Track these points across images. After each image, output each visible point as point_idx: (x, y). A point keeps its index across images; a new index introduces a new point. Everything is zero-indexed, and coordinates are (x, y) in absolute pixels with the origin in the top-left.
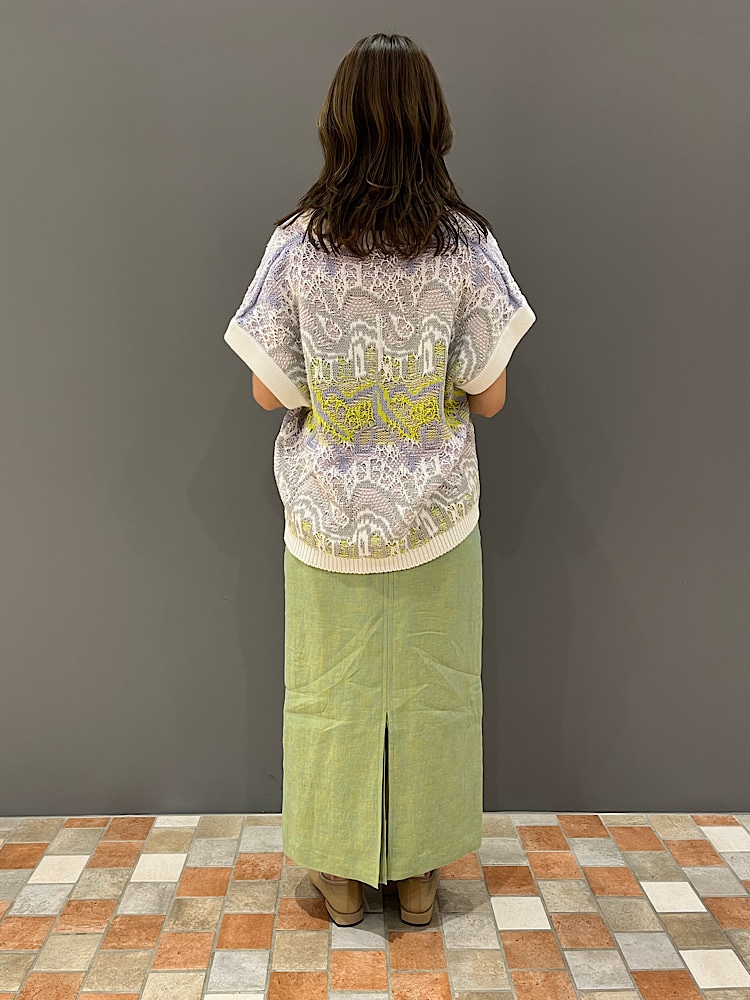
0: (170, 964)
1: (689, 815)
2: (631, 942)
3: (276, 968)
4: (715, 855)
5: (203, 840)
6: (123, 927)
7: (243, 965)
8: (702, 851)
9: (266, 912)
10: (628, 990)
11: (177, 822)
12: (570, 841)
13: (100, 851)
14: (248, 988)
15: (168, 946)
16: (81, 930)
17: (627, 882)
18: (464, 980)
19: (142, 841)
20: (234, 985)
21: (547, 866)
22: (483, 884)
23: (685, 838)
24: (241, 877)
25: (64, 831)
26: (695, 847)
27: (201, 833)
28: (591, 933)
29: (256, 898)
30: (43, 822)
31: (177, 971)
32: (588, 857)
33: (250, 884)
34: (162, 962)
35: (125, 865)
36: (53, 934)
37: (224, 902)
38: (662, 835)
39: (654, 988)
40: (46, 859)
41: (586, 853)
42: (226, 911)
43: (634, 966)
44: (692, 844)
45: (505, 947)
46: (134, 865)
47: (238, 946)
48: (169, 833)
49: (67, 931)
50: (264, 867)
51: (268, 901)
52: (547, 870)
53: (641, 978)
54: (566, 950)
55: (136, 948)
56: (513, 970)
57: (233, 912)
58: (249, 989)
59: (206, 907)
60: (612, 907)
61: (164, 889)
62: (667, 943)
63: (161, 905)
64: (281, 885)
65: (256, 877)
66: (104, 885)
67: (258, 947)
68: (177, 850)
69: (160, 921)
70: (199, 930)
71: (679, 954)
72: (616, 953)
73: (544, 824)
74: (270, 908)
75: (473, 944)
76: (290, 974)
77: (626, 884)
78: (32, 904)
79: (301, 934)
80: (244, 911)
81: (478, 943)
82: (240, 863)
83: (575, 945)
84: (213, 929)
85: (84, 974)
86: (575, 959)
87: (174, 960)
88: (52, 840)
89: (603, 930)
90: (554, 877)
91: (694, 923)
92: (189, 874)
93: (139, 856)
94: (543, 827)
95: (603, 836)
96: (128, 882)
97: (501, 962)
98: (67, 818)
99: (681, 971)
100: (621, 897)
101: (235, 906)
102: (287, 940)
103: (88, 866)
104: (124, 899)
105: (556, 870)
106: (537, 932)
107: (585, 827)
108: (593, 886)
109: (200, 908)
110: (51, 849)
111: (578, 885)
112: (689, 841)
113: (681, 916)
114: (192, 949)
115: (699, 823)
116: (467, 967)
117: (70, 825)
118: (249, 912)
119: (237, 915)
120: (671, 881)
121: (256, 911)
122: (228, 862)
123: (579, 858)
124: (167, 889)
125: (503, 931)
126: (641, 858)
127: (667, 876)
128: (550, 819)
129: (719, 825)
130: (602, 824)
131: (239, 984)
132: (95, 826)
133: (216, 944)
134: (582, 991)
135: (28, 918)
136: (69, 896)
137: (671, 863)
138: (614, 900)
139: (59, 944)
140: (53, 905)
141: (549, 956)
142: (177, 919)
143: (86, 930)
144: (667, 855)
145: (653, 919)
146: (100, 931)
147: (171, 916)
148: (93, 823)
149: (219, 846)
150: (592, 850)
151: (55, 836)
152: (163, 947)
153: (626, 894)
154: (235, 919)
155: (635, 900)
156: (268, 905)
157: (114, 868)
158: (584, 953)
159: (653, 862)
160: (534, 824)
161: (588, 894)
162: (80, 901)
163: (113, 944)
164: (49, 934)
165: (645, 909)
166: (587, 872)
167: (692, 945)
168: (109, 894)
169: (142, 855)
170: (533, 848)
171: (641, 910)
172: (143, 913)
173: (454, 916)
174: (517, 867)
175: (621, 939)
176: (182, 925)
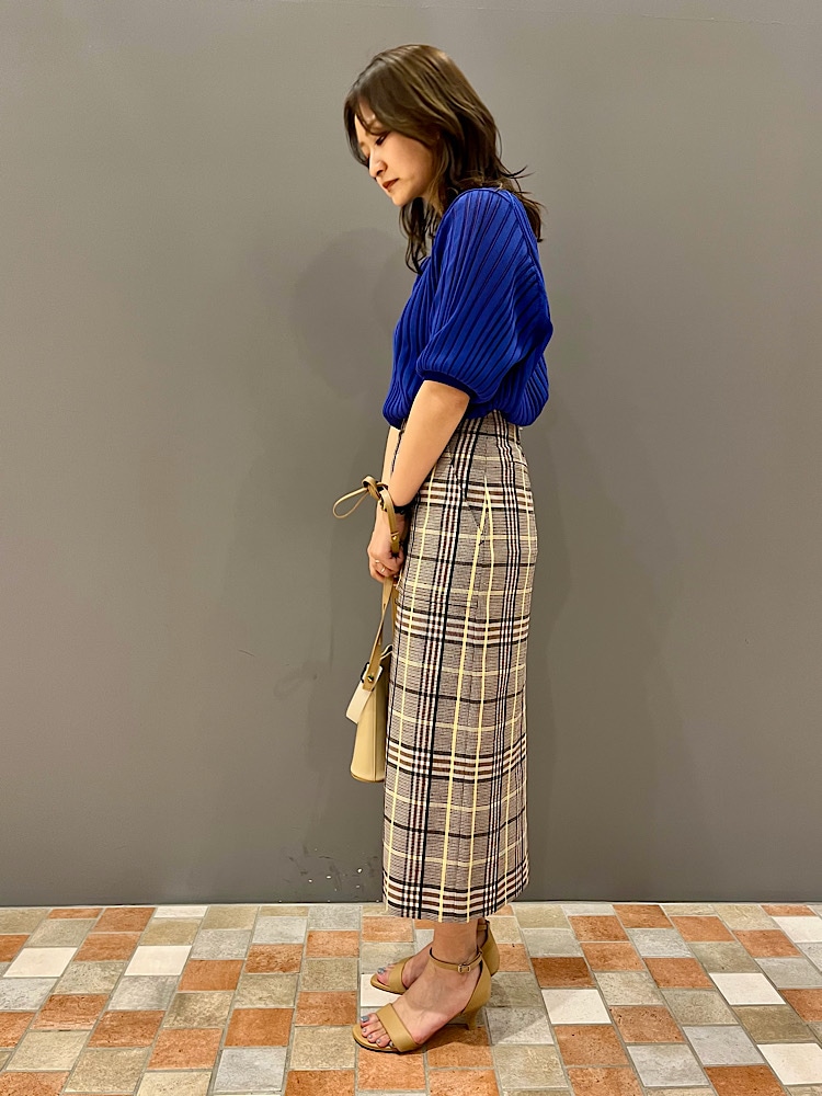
0: (169, 1063)
1: (759, 905)
2: (702, 1036)
3: (295, 1066)
4: (791, 945)
5: (211, 931)
6: (114, 1023)
7: (256, 1064)
8: (777, 943)
9: (284, 1007)
10: (702, 1087)
11: (181, 912)
12: (629, 931)
13: (89, 943)
14: (260, 1088)
15: (168, 1044)
16: (66, 1026)
17: (695, 973)
18: (514, 1077)
19: (139, 933)
20: (246, 1085)
21: (604, 957)
22: (533, 976)
23: (756, 928)
24: (253, 969)
25: (47, 920)
26: (767, 937)
27: (207, 924)
28: (657, 1027)
29: (272, 991)
30: (23, 913)
31: (176, 1071)
32: (649, 948)
33: (264, 977)
34: (160, 1060)
35: (118, 957)
36: (32, 1031)
37: (234, 997)
38: (730, 925)
39: (732, 1085)
40: (25, 951)
41: (652, 943)
42: (237, 1006)
43: (707, 1061)
44: (764, 934)
45: (560, 1042)
46: (129, 958)
47: (251, 1043)
48: (171, 924)
49: (52, 1028)
50: (281, 959)
51: (285, 996)
52: (605, 961)
53: (715, 1074)
54: (630, 1044)
55: (130, 1045)
56: (568, 1067)
57: (245, 1007)
58: (262, 1089)
59: (213, 1002)
60: (680, 999)
61: (164, 983)
62: (743, 1037)
63: (161, 1001)
64: (301, 979)
65: (272, 969)
66: (93, 980)
67: (273, 1043)
68: (180, 942)
69: (159, 1017)
70: (205, 1026)
71: (757, 1049)
72: (686, 1047)
73: (599, 914)
74: (287, 1002)
75: (523, 1039)
76: (311, 1073)
77: (693, 975)
78: (8, 999)
79: (324, 1030)
80: (258, 1006)
81: (529, 1038)
82: (253, 955)
83: (640, 1040)
84: (221, 1025)
85: (67, 1074)
86: (640, 1055)
87: (174, 1059)
88: (33, 931)
89: (671, 1024)
90: (612, 968)
91: (772, 1016)
92: (193, 966)
93: (135, 948)
94: (598, 917)
95: (665, 926)
96: (121, 976)
97: (555, 1058)
98: (52, 908)
99: (761, 1067)
100: (688, 990)
101: (247, 1001)
102: (308, 1036)
103: (74, 959)
104: (116, 994)
105: (614, 962)
106: (596, 1027)
107: (645, 917)
108: (657, 977)
109: (206, 1003)
110: (32, 941)
111: (641, 978)
112: (761, 931)
113: (756, 1008)
114: (196, 1046)
115: (771, 913)
116: (517, 1063)
117: (55, 915)
118: (263, 1006)
119: (249, 1009)
120: (743, 972)
121: (272, 1006)
122: (240, 954)
123: (640, 948)
124: (168, 983)
125: (558, 1025)
126: (709, 948)
127: (740, 967)
128: (606, 909)
129: (792, 915)
130: (663, 914)
131: (251, 1084)
132: (84, 917)
133: (224, 1041)
134: (650, 1088)
135: (3, 1013)
136: (52, 990)
137: (743, 954)
138: (681, 993)
139: (39, 1041)
140: (33, 999)
141: (610, 1051)
142: (179, 1015)
143: (71, 1027)
144: (737, 945)
145: (726, 1012)
146: (87, 1028)
147: (171, 1012)
148: (83, 914)
149: (229, 937)
150: (653, 940)
151: (37, 927)
152: (161, 1044)
153: (693, 986)
154: (247, 1014)
155: (704, 993)
156: (286, 999)
157: (106, 961)
158: (650, 1048)
159: (722, 953)
160: (588, 914)
161: (652, 985)
162: (64, 996)
163: (102, 1042)
164: (26, 1030)
165: (717, 1002)
166: (649, 963)
167: (772, 1038)
168: (99, 988)
169: (139, 948)
170: (587, 939)
171: (712, 1002)
172: (139, 1008)
173: (500, 1010)
174: (569, 958)
175: (691, 1033)
176: (185, 1021)
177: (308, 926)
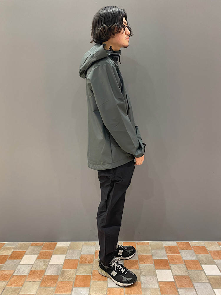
0: (60, 292)
1: (216, 242)
2: (199, 286)
3: (91, 293)
5: (71, 250)
6: (46, 279)
7: (81, 292)
9: (89, 275)
11: (63, 244)
12: (180, 251)
15: (59, 286)
16: (34, 280)
19: (53, 250)
21: (173, 259)
22: (154, 265)
23: (215, 250)
24: (81, 263)
25: (30, 247)
27: (71, 248)
28: (186, 283)
29: (86, 270)
30: (24, 244)
32: (186, 256)
33: (84, 265)
34: (58, 290)
35: (48, 258)
36: (26, 281)
37: (76, 271)
38: (208, 249)
40: (25, 256)
41: (186, 255)
42: (77, 274)
43: (199, 294)
44: (218, 252)
45: (160, 287)
46: (50, 259)
47: (80, 286)
48: (61, 248)
49: (30, 280)
50: (88, 259)
51: (89, 271)
52: (173, 261)
54: (179, 288)
55: (50, 286)
57: (79, 274)
59: (71, 273)
60: (193, 273)
61: (59, 267)
62: (210, 286)
63: (58, 272)
64: (93, 266)
65: (86, 263)
66: (41, 265)
67: (86, 286)
68: (63, 254)
69: (57, 277)
70: (69, 280)
71: (213, 290)
72: (194, 289)
74: (90, 273)
75: (150, 286)
77: (197, 266)
78: (20, 271)
79: (99, 282)
80: (82, 274)
81: (152, 286)
82: (81, 258)
83: (181, 287)
84: (73, 280)
86: (181, 291)
87: (61, 290)
88: (27, 250)
89: (190, 281)
90: (175, 263)
91: (218, 279)
92: (66, 261)
93: (52, 255)
94: (172, 246)
95: (190, 249)
96: (48, 264)
97: (159, 292)
98: (31, 242)
100: (196, 270)
101: (79, 272)
102: (95, 284)
103: (37, 259)
104: (47, 270)
105: (176, 261)
106: (170, 282)
107: (185, 246)
108: (187, 266)
109: (69, 273)
110: (27, 253)
111: (182, 266)
113: (214, 277)
114: (66, 287)
115: (220, 245)
116: (148, 294)
117: (32, 245)
118: (84, 275)
119: (80, 275)
120: (211, 265)
121: (86, 274)
122: (78, 258)
123: (183, 257)
124: (60, 267)
125: (159, 282)
126: (202, 257)
127: (210, 263)
128: (174, 243)
130: (190, 245)
133: (73, 285)
135: (19, 276)
136: (31, 269)
137: (211, 258)
138: (193, 271)
139: (28, 285)
140: (26, 272)
141: (173, 290)
142: (62, 277)
143: (36, 280)
144: (210, 256)
145: (205, 278)
146: (40, 280)
147: (61, 276)
148: (39, 244)
149: (75, 252)
150: (187, 254)
151: (28, 248)
152: (58, 286)
153: (197, 269)
154: (79, 277)
155: (200, 271)
156: (89, 272)
157: (45, 259)
158: (184, 289)
159: (205, 258)
160: (169, 245)
161: (186, 269)
162: (34, 270)
163: (44, 285)
164: (25, 281)
165: (203, 275)
166: (186, 262)
167: (217, 287)
168: (43, 268)
169: (53, 255)
170: (169, 253)
171: (202, 275)
172: (53, 274)
173: (145, 277)
174: (164, 260)
175: (195, 285)
176: (64, 279)
177: (96, 249)
